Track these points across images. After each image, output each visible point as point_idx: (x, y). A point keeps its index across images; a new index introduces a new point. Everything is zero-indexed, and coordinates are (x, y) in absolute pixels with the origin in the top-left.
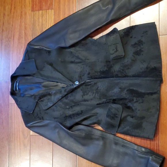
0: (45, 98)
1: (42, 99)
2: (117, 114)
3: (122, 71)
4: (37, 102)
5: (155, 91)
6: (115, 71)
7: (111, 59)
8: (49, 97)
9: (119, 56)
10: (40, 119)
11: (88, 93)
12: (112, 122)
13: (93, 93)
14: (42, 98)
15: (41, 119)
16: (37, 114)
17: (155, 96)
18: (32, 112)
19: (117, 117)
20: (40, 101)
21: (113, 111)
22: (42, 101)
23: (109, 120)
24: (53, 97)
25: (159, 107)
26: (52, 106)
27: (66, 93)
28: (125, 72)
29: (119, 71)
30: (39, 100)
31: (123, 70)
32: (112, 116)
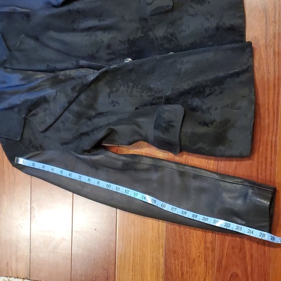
0: (38, 110)
1: (33, 112)
2: (172, 122)
3: (169, 36)
4: (25, 119)
5: (245, 67)
6: (156, 39)
7: (149, 15)
8: (46, 106)
9: (162, 7)
10: (37, 149)
11: (118, 88)
12: (165, 136)
13: (128, 87)
14: (34, 110)
15: (39, 149)
16: (31, 142)
17: (244, 77)
18: (19, 139)
19: (173, 126)
20: (29, 115)
21: (166, 116)
22: (34, 115)
23: (159, 134)
24: (52, 105)
25: (253, 97)
26: (54, 123)
27: (75, 94)
28: (176, 38)
29: (165, 38)
30: (27, 114)
31: (172, 35)
32: (164, 125)
